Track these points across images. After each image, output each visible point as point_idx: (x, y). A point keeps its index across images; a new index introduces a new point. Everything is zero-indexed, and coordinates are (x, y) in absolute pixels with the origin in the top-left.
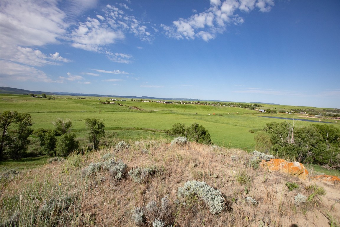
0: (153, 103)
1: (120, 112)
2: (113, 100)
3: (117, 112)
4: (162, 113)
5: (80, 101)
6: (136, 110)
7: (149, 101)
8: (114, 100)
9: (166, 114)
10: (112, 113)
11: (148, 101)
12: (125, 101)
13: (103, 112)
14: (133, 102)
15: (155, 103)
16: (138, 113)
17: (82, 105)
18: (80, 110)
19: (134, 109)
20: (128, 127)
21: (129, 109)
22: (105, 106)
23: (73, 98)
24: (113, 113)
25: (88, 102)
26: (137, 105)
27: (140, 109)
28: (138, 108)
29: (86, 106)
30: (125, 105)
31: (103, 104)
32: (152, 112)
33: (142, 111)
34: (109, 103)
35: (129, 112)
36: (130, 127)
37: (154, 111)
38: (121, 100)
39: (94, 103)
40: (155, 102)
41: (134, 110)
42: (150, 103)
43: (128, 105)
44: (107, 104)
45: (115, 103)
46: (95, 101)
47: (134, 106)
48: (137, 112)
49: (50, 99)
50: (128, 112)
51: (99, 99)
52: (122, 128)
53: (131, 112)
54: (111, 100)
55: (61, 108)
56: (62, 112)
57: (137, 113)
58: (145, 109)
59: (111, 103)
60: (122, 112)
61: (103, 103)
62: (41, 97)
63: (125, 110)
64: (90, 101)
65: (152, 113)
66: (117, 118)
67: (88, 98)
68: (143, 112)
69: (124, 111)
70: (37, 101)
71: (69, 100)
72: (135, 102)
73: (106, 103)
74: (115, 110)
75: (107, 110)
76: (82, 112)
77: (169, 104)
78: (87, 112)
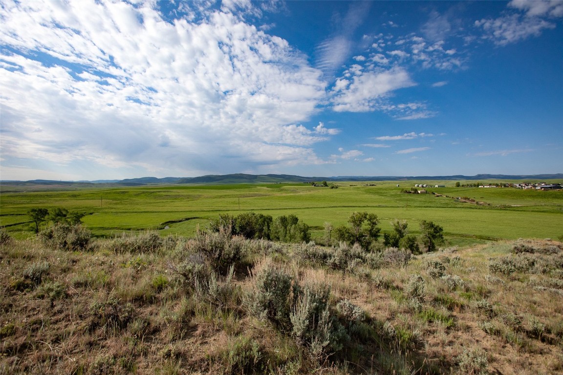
0: (507, 189)
1: (440, 207)
2: (420, 186)
3: (433, 207)
4: (532, 211)
5: (371, 189)
6: (469, 204)
7: (497, 185)
8: (423, 187)
9: (543, 213)
10: (425, 208)
11: (494, 185)
12: (444, 186)
13: (410, 206)
14: (460, 189)
15: (513, 189)
16: (475, 210)
17: (377, 197)
18: (377, 204)
19: (465, 202)
20: (463, 233)
21: (455, 202)
22: (412, 198)
23: (359, 184)
24: (427, 209)
25: (383, 192)
26: (471, 193)
27: (477, 203)
28: (474, 201)
29: (383, 197)
30: (446, 194)
31: (406, 194)
32: (505, 208)
33: (483, 205)
34: (416, 191)
35: (456, 207)
36: (466, 233)
37: (510, 207)
38: (437, 186)
39: (392, 192)
40: (512, 186)
41: (465, 205)
42: (499, 189)
43: (451, 195)
44: (413, 193)
45: (426, 192)
46: (392, 190)
47: (464, 196)
48: (472, 208)
49: (332, 188)
50: (453, 207)
51: (397, 185)
52: (453, 234)
53: (460, 207)
54: (418, 186)
55: (353, 201)
56: (356, 207)
57: (472, 210)
58: (488, 202)
59: (419, 192)
60: (443, 207)
61: (406, 192)
62: (322, 186)
63: (447, 204)
64: (386, 190)
65: (507, 211)
66: (437, 218)
67: (379, 185)
68: (484, 209)
69: (445, 206)
70: (321, 191)
71: (355, 188)
72: (463, 189)
73: (411, 192)
74: (429, 205)
75: (416, 204)
76: (379, 206)
77: (551, 191)
78: (388, 207)
